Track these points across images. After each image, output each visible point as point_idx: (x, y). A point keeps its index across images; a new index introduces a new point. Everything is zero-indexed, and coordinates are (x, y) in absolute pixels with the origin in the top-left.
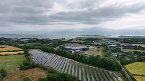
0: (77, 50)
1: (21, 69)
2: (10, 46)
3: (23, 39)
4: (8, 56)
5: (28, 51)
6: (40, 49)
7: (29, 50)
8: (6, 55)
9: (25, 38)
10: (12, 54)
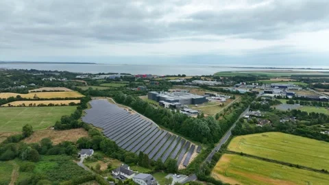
0: (177, 101)
1: (55, 129)
2: (68, 90)
3: (100, 74)
4: (52, 108)
5: (91, 100)
6: (113, 96)
7: (93, 98)
8: (51, 105)
9: (103, 74)
10: (60, 104)
